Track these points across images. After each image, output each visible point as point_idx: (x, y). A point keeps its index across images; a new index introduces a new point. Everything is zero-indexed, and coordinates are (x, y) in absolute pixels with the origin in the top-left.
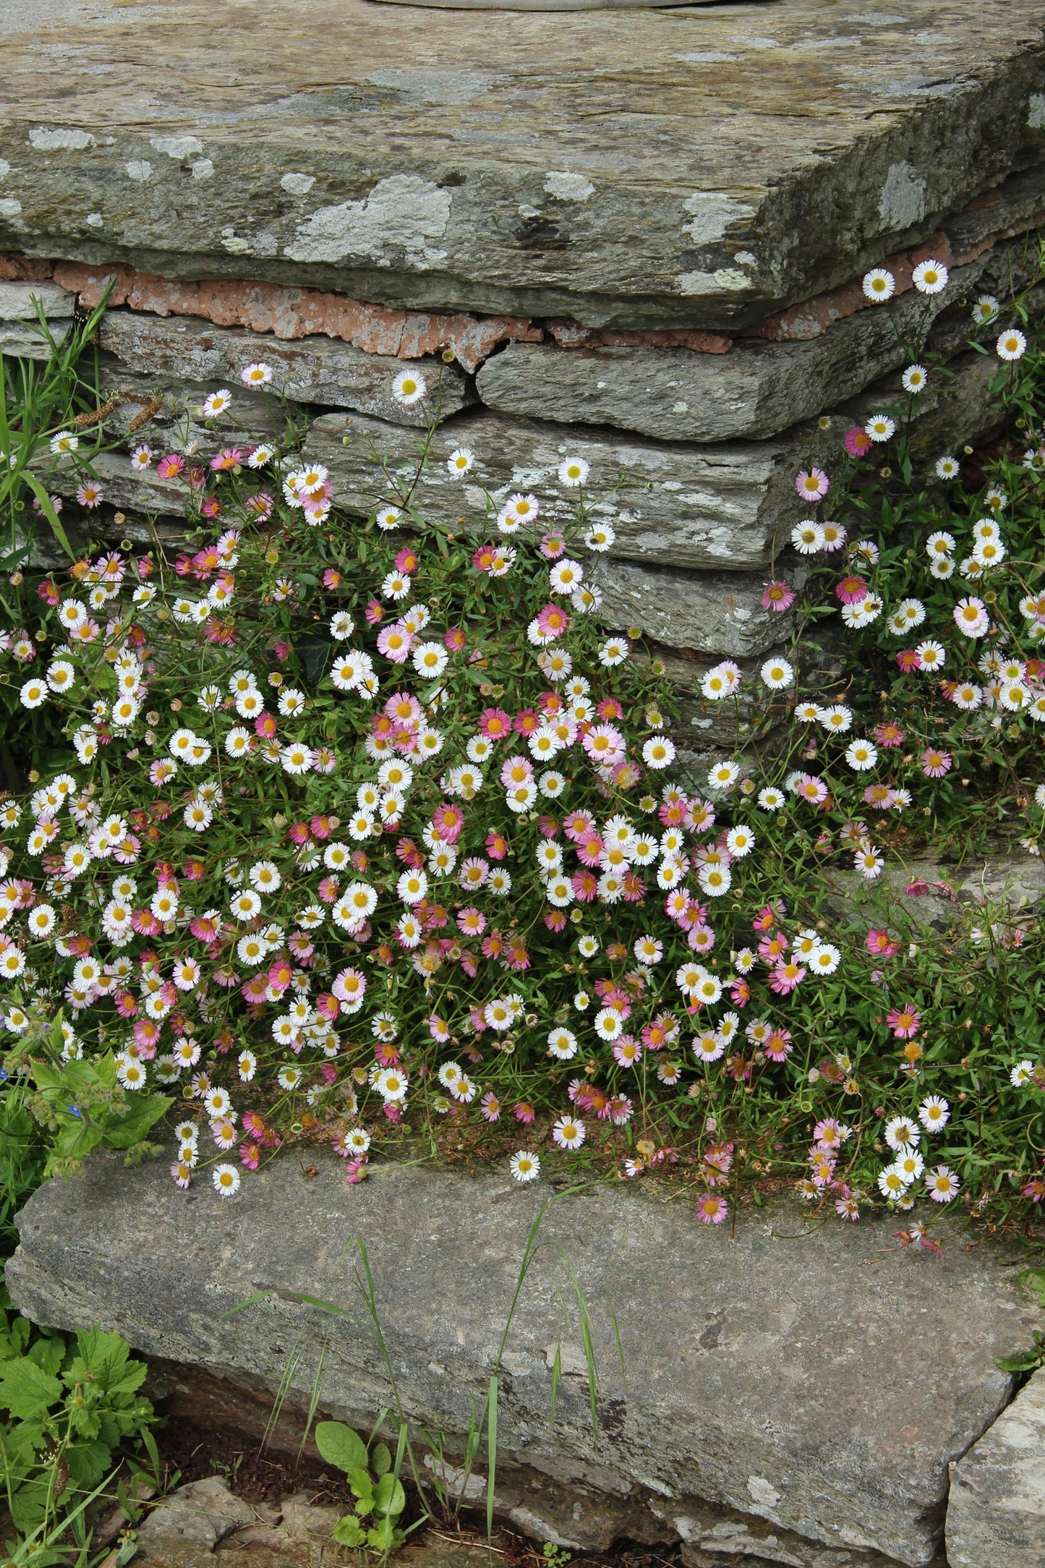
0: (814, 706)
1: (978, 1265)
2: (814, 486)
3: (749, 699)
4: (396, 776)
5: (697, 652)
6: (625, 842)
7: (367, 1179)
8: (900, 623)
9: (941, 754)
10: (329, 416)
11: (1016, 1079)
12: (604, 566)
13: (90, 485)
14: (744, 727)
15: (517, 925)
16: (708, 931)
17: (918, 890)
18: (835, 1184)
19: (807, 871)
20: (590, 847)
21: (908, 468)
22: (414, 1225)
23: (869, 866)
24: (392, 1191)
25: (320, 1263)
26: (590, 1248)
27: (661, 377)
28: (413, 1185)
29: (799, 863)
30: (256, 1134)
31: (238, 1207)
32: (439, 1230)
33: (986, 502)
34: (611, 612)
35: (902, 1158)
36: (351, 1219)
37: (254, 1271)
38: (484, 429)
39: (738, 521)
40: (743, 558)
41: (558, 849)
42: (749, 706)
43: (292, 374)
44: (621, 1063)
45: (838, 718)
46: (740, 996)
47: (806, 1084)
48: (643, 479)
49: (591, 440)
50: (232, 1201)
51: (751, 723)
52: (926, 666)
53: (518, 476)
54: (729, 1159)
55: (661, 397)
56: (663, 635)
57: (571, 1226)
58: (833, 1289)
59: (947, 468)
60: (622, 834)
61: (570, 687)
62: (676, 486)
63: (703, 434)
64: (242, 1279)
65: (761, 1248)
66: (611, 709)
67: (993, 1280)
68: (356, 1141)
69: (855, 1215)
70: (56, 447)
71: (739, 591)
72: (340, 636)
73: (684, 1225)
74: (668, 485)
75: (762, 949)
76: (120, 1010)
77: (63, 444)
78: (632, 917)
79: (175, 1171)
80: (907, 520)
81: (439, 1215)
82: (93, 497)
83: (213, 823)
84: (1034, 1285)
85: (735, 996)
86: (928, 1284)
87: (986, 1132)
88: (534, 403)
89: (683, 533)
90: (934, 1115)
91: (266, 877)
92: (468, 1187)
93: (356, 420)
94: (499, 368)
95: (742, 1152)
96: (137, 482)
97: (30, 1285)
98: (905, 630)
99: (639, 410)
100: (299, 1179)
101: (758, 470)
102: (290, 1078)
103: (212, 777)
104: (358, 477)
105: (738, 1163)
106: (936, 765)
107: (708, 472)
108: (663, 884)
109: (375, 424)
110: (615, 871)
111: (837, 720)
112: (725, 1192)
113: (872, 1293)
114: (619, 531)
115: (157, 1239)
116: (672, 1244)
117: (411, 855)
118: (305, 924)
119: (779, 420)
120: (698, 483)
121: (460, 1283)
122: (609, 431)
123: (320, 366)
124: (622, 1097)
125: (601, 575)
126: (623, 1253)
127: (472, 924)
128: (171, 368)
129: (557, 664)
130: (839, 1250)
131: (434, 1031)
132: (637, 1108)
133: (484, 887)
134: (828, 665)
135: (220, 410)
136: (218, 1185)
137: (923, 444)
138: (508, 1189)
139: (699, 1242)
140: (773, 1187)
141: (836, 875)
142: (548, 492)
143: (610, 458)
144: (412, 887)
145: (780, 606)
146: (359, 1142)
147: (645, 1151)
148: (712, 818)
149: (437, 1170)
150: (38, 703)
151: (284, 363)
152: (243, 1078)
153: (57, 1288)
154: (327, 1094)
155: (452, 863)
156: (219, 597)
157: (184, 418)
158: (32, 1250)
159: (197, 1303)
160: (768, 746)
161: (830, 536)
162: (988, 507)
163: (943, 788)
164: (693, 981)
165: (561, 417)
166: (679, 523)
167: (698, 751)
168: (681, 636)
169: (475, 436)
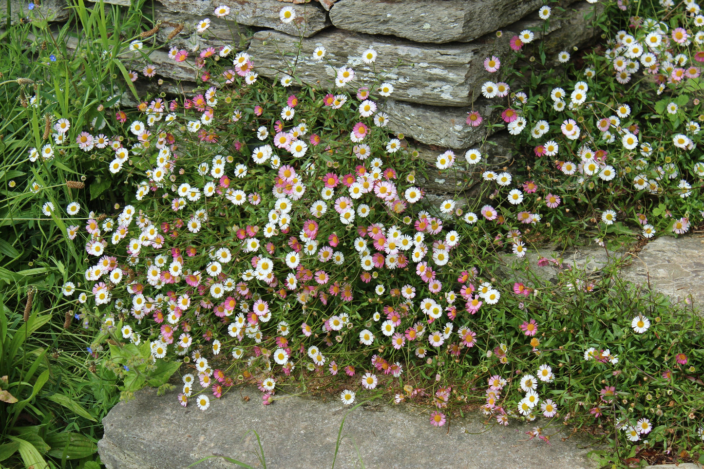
0: (492, 173)
1: (568, 448)
2: (493, 65)
3: (462, 169)
4: (284, 206)
5: (438, 146)
6: (397, 239)
7: (273, 402)
8: (537, 133)
9: (555, 196)
10: (261, 32)
11: (587, 357)
12: (393, 105)
13: (149, 66)
14: (459, 183)
15: (347, 279)
16: (438, 282)
17: (544, 263)
18: (497, 408)
19: (489, 253)
20: (380, 241)
21: (543, 57)
22: (294, 425)
23: (519, 251)
24: (284, 409)
25: (246, 444)
26: (378, 438)
27: (417, 11)
28: (295, 406)
29: (484, 250)
30: (221, 380)
31: (210, 416)
32: (306, 428)
33: (585, 74)
34: (396, 127)
35: (528, 395)
36: (263, 422)
37: (214, 447)
38: (334, 38)
39: (456, 82)
40: (458, 100)
41: (365, 242)
42: (463, 173)
43: (243, 12)
44: (395, 347)
45: (504, 179)
46: (452, 315)
47: (486, 358)
48: (410, 62)
49: (386, 43)
50: (207, 413)
51: (463, 181)
52: (548, 153)
53: (351, 61)
54: (448, 395)
55: (417, 21)
56: (420, 138)
57: (370, 427)
58: (495, 459)
59: (564, 57)
60: (395, 235)
61: (373, 163)
62: (425, 65)
63: (438, 39)
64: (208, 451)
65: (462, 438)
66: (390, 174)
67: (575, 456)
68: (268, 384)
69: (506, 423)
70: (132, 48)
71: (457, 116)
72: (261, 138)
73: (424, 427)
74: (421, 65)
75: (462, 291)
76: (156, 320)
77: (136, 46)
78: (405, 276)
79: (180, 398)
80: (545, 82)
81: (306, 421)
82: (151, 72)
83: (202, 229)
84: (595, 459)
85: (449, 315)
86: (542, 458)
87: (573, 382)
88: (357, 25)
89: (429, 88)
90: (545, 374)
91: (224, 255)
92: (322, 407)
93: (273, 34)
94: (340, 8)
95: (454, 391)
96: (173, 65)
97: (109, 453)
98: (540, 136)
99: (407, 28)
100: (240, 402)
101: (465, 56)
102: (238, 353)
103: (202, 207)
104: (275, 62)
105: (452, 397)
106: (553, 202)
107: (441, 58)
108: (415, 259)
109: (283, 36)
110: (393, 253)
111: (504, 180)
112: (445, 411)
113: (514, 461)
114: (397, 87)
115: (169, 432)
116: (418, 436)
117: (295, 245)
118: (245, 278)
119: (475, 32)
120: (436, 63)
121: (313, 455)
122: (392, 38)
123: (256, 7)
124: (398, 364)
125: (391, 109)
126: (394, 441)
127: (322, 279)
128: (187, 10)
129: (363, 152)
130: (500, 440)
131: (304, 331)
132: (405, 369)
133: (331, 261)
134: (505, 153)
135: (205, 29)
136: (199, 405)
137: (553, 46)
138: (341, 408)
139: (431, 435)
140: (470, 409)
141: (504, 256)
142: (365, 68)
143: (394, 51)
144: (292, 260)
145: (476, 124)
146: (270, 385)
147: (408, 390)
148: (441, 227)
149: (308, 399)
150: (117, 171)
151: (239, 6)
152: (215, 353)
153: (121, 454)
154: (256, 361)
155: (315, 249)
156: (207, 119)
157: (194, 34)
158: (110, 436)
159: (186, 462)
160: (473, 193)
161: (501, 90)
162: (586, 76)
163: (558, 214)
164: (428, 307)
165: (370, 31)
166: (427, 83)
167: (439, 195)
168: (429, 139)
169: (330, 41)
